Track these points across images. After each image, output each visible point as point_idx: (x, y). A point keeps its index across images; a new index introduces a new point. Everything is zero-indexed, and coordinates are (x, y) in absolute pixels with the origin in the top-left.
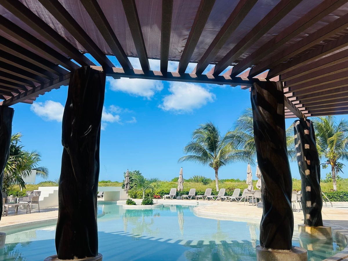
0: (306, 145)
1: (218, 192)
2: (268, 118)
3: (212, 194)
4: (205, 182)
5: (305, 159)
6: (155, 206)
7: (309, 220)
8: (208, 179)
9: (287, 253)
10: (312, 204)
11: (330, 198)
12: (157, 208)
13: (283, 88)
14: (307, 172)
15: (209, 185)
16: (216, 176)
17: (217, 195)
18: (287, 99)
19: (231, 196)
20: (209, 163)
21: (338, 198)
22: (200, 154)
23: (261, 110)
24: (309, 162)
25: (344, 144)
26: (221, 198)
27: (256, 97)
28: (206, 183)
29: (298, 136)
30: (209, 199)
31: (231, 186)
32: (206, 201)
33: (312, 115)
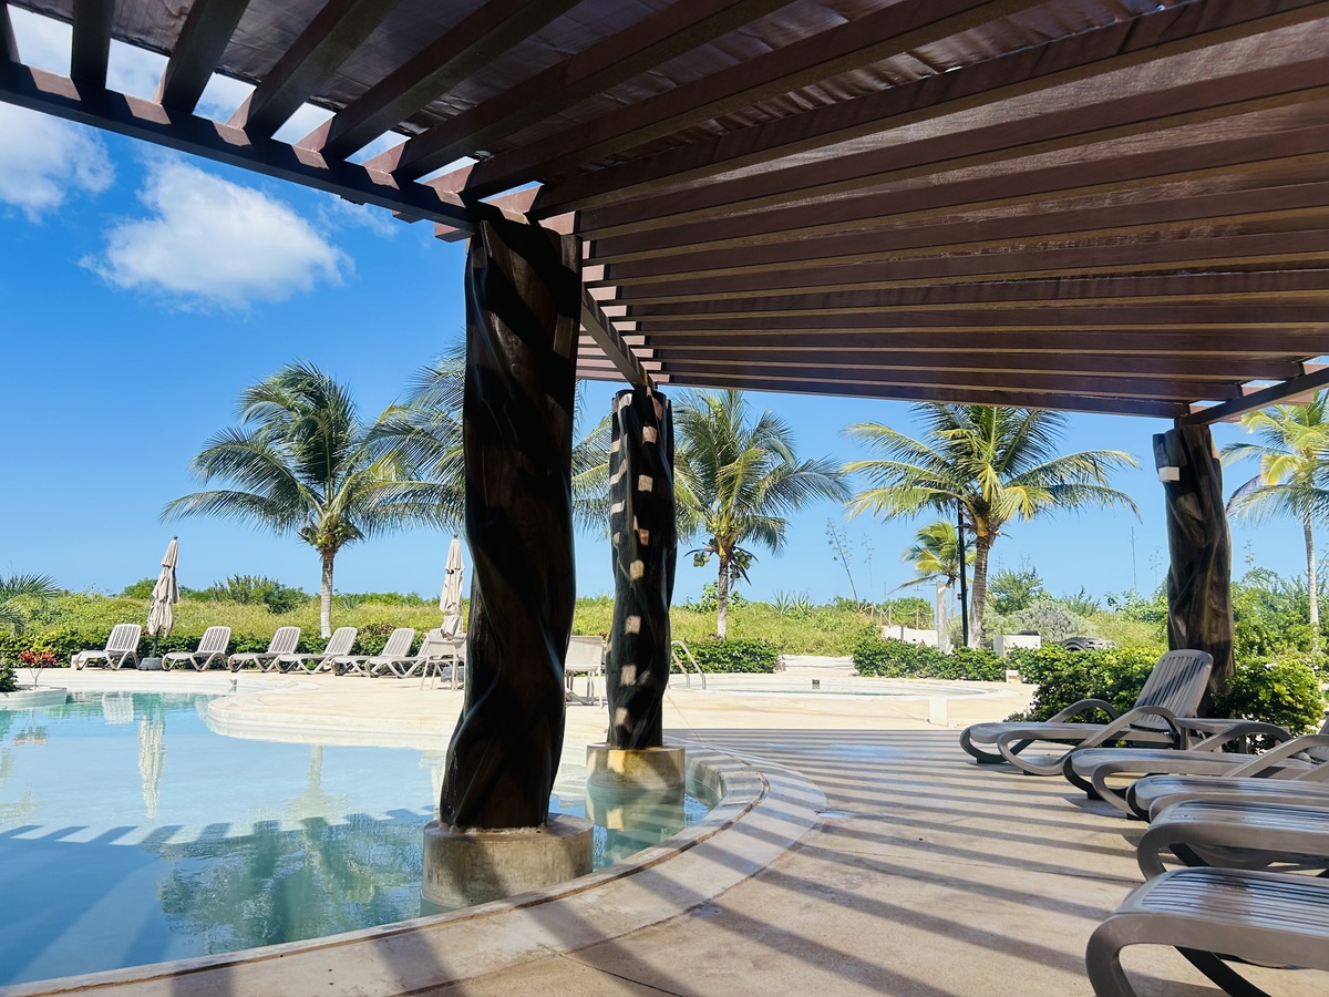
0: (642, 477)
1: (328, 640)
2: (517, 360)
3: (301, 649)
4: (279, 601)
5: (636, 527)
6: (24, 696)
7: (622, 729)
8: (293, 592)
9: (528, 838)
10: (638, 675)
11: (703, 662)
12: (36, 705)
13: (581, 263)
14: (637, 569)
15: (292, 613)
16: (325, 581)
17: (319, 652)
18: (596, 306)
19: (375, 654)
20: (302, 525)
21: (727, 663)
22: (266, 491)
23: (497, 329)
24: (647, 535)
25: (762, 492)
26: (337, 664)
27: (484, 275)
28: (284, 605)
29: (622, 445)
30: (285, 667)
31: (385, 619)
32: (274, 677)
33: (673, 380)
